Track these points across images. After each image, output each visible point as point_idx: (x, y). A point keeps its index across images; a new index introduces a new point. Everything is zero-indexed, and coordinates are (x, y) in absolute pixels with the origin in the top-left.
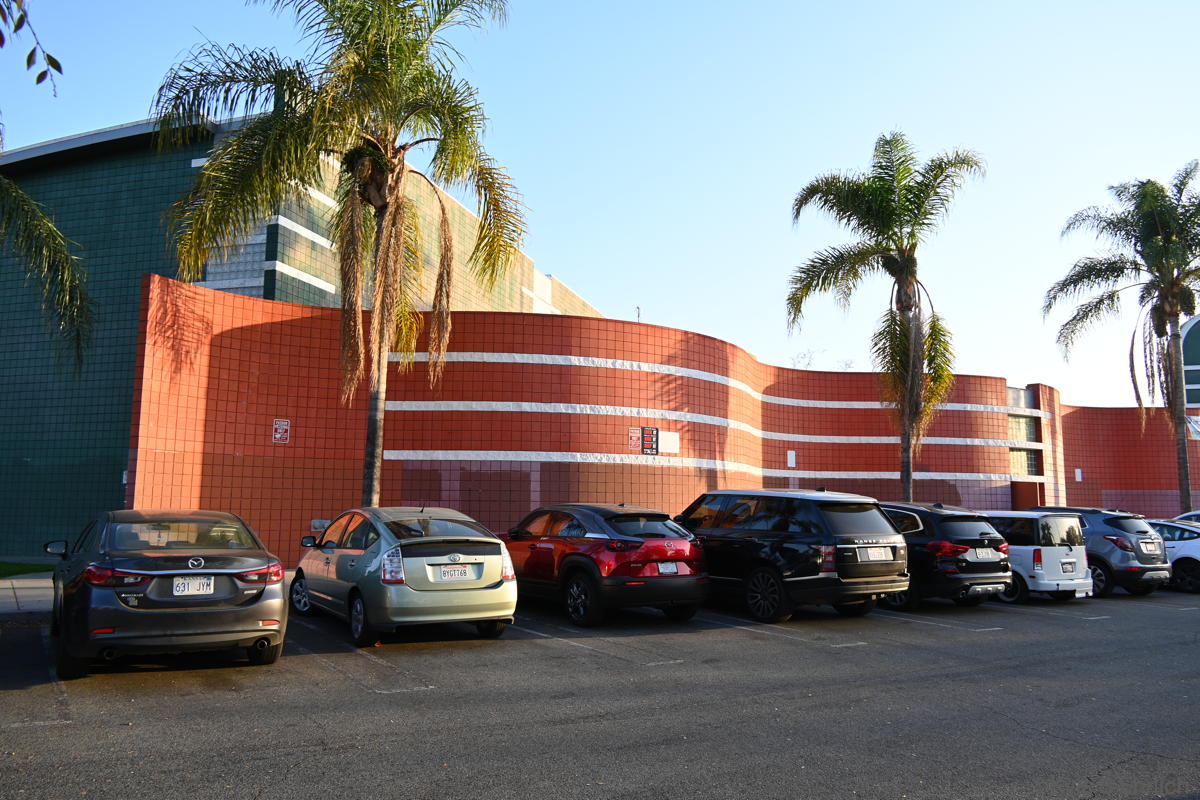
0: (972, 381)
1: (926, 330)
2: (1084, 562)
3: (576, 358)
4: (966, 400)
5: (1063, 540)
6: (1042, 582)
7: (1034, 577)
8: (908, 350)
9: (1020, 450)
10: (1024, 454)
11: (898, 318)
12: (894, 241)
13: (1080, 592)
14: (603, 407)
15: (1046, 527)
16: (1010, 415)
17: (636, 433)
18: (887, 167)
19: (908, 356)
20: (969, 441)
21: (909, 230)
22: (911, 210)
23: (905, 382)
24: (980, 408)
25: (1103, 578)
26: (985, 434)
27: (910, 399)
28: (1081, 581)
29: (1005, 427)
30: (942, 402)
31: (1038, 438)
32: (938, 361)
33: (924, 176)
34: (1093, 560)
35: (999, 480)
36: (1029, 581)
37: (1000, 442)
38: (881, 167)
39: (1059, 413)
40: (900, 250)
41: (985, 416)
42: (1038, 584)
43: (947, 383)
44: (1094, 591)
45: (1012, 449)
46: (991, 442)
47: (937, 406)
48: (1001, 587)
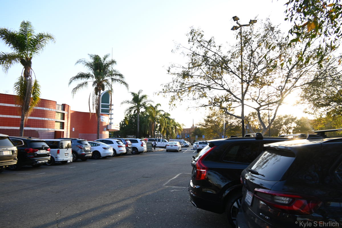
0: (46, 101)
1: (33, 84)
2: (71, 153)
4: (44, 107)
5: (66, 147)
6: (59, 159)
7: (56, 158)
8: (26, 89)
9: (58, 122)
10: (59, 123)
11: (24, 79)
12: (25, 55)
13: (69, 161)
15: (62, 144)
16: (56, 112)
18: (24, 31)
19: (26, 91)
20: (43, 119)
21: (30, 53)
22: (32, 47)
23: (24, 99)
24: (48, 109)
25: (75, 157)
26: (49, 117)
27: (25, 105)
28: (69, 158)
29: (55, 115)
30: (36, 106)
31: (64, 119)
32: (36, 94)
33: (37, 37)
34: (74, 152)
35: (51, 130)
36: (55, 159)
37: (53, 120)
38: (22, 31)
39: (70, 112)
40: (27, 58)
41: (49, 112)
42: (58, 159)
43: (38, 101)
44: (73, 160)
45: (56, 122)
46: (50, 119)
47: (33, 107)
48: (47, 161)
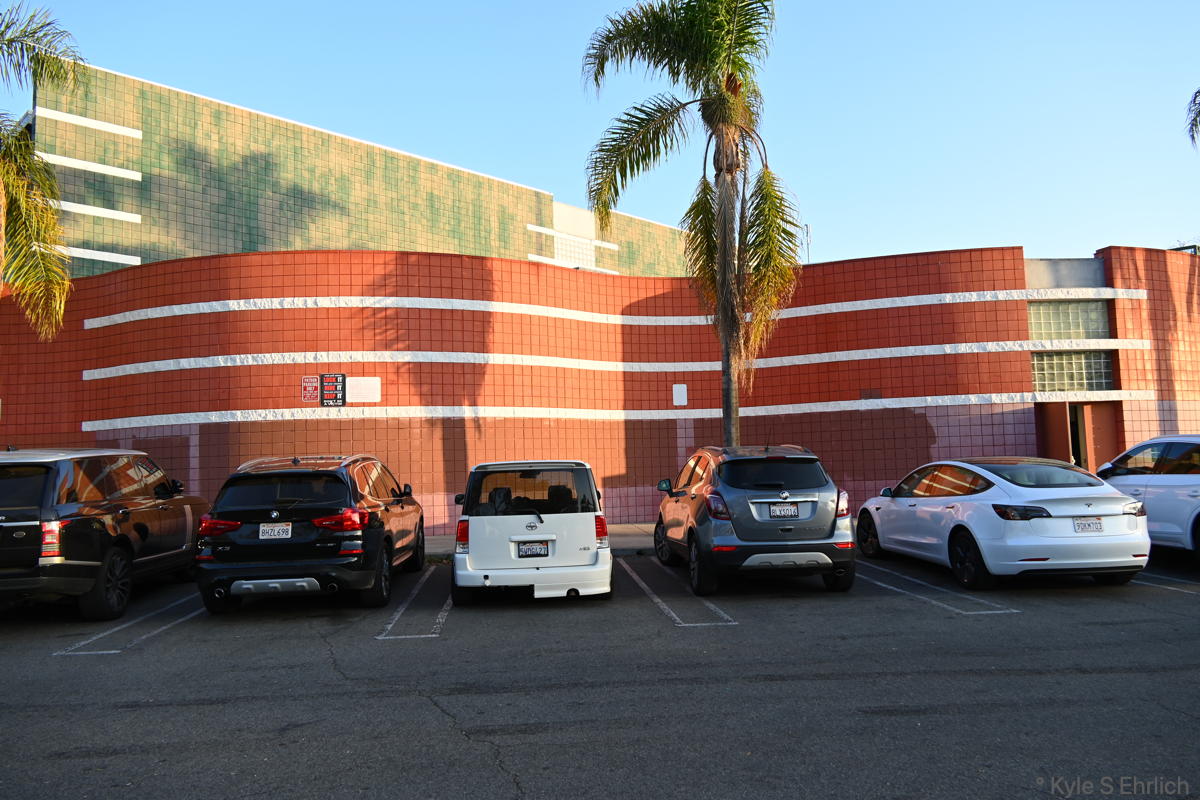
0: (954, 258)
3: (235, 302)
4: (942, 288)
9: (1070, 353)
10: (1082, 358)
14: (268, 355)
16: (1031, 302)
17: (313, 382)
20: (948, 349)
29: (1023, 322)
31: (1110, 332)
35: (1009, 402)
37: (1012, 346)
45: (1040, 354)
46: (992, 346)
